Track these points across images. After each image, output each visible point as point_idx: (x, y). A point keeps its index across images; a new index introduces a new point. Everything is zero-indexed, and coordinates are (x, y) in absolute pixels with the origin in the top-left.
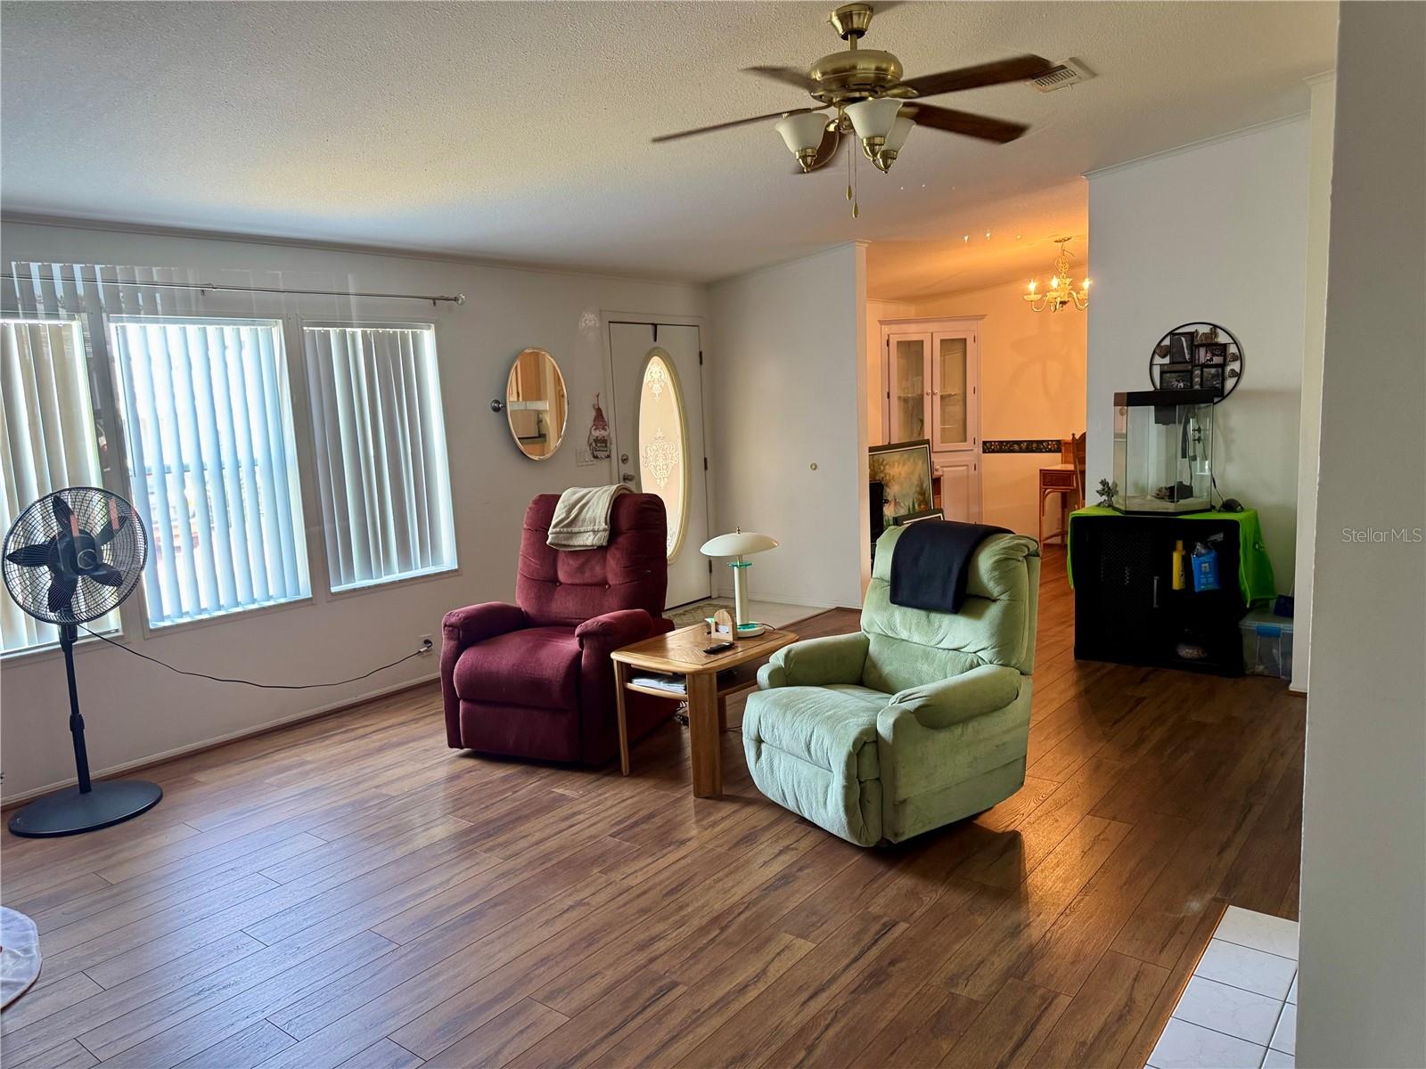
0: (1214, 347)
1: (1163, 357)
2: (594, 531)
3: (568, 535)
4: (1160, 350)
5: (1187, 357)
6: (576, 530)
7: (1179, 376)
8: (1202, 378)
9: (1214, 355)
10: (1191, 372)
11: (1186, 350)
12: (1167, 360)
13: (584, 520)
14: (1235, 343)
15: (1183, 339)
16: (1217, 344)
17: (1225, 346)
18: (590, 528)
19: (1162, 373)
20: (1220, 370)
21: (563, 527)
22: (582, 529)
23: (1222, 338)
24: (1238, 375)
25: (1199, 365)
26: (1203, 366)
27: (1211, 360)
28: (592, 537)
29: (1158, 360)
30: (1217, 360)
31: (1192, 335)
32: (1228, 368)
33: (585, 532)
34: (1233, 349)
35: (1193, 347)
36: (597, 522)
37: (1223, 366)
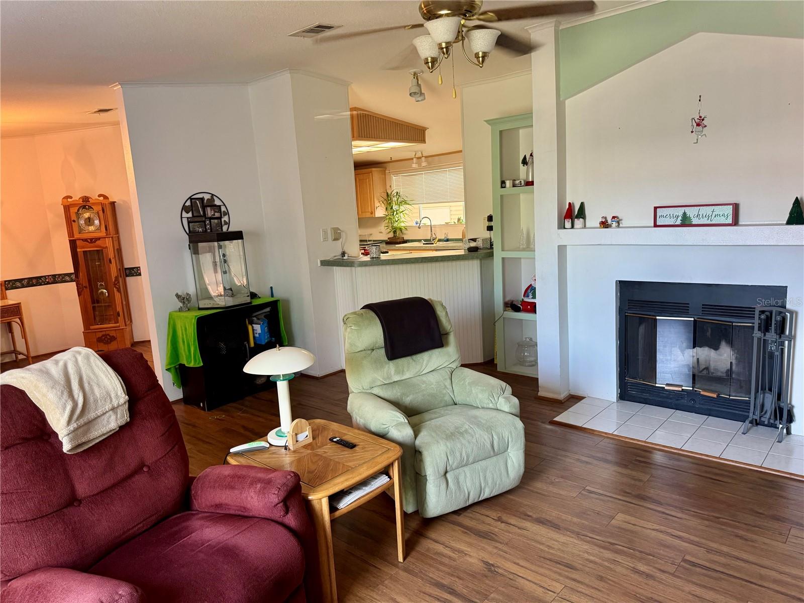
0: (215, 207)
1: (187, 213)
2: (113, 409)
3: (85, 428)
4: (185, 209)
5: (202, 213)
6: (92, 415)
7: (199, 224)
8: (211, 226)
9: (215, 212)
10: (205, 222)
11: (200, 209)
12: (190, 215)
13: (96, 401)
14: (224, 205)
15: (197, 202)
16: (216, 206)
17: (220, 206)
18: (108, 407)
19: (189, 223)
20: (219, 220)
21: (78, 419)
22: (99, 412)
23: (217, 202)
24: (228, 223)
25: (208, 218)
26: (211, 218)
27: (214, 215)
28: (113, 417)
29: (185, 215)
30: (217, 215)
31: (202, 199)
32: (223, 220)
33: (104, 414)
34: (223, 209)
35: (204, 207)
36: (113, 396)
37: (220, 218)
